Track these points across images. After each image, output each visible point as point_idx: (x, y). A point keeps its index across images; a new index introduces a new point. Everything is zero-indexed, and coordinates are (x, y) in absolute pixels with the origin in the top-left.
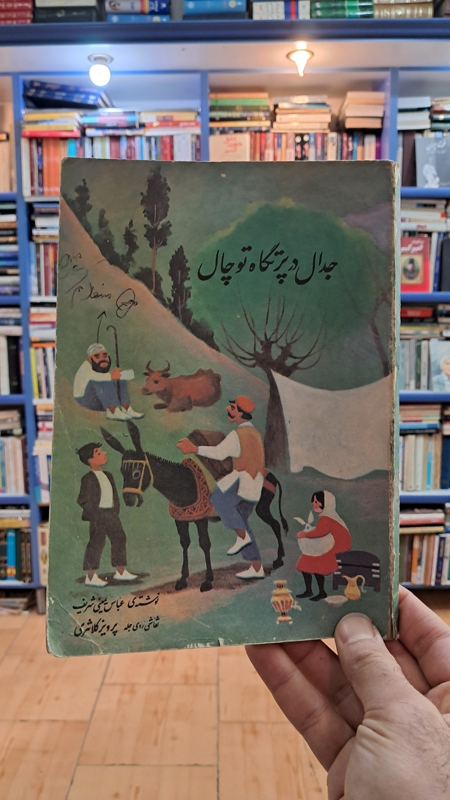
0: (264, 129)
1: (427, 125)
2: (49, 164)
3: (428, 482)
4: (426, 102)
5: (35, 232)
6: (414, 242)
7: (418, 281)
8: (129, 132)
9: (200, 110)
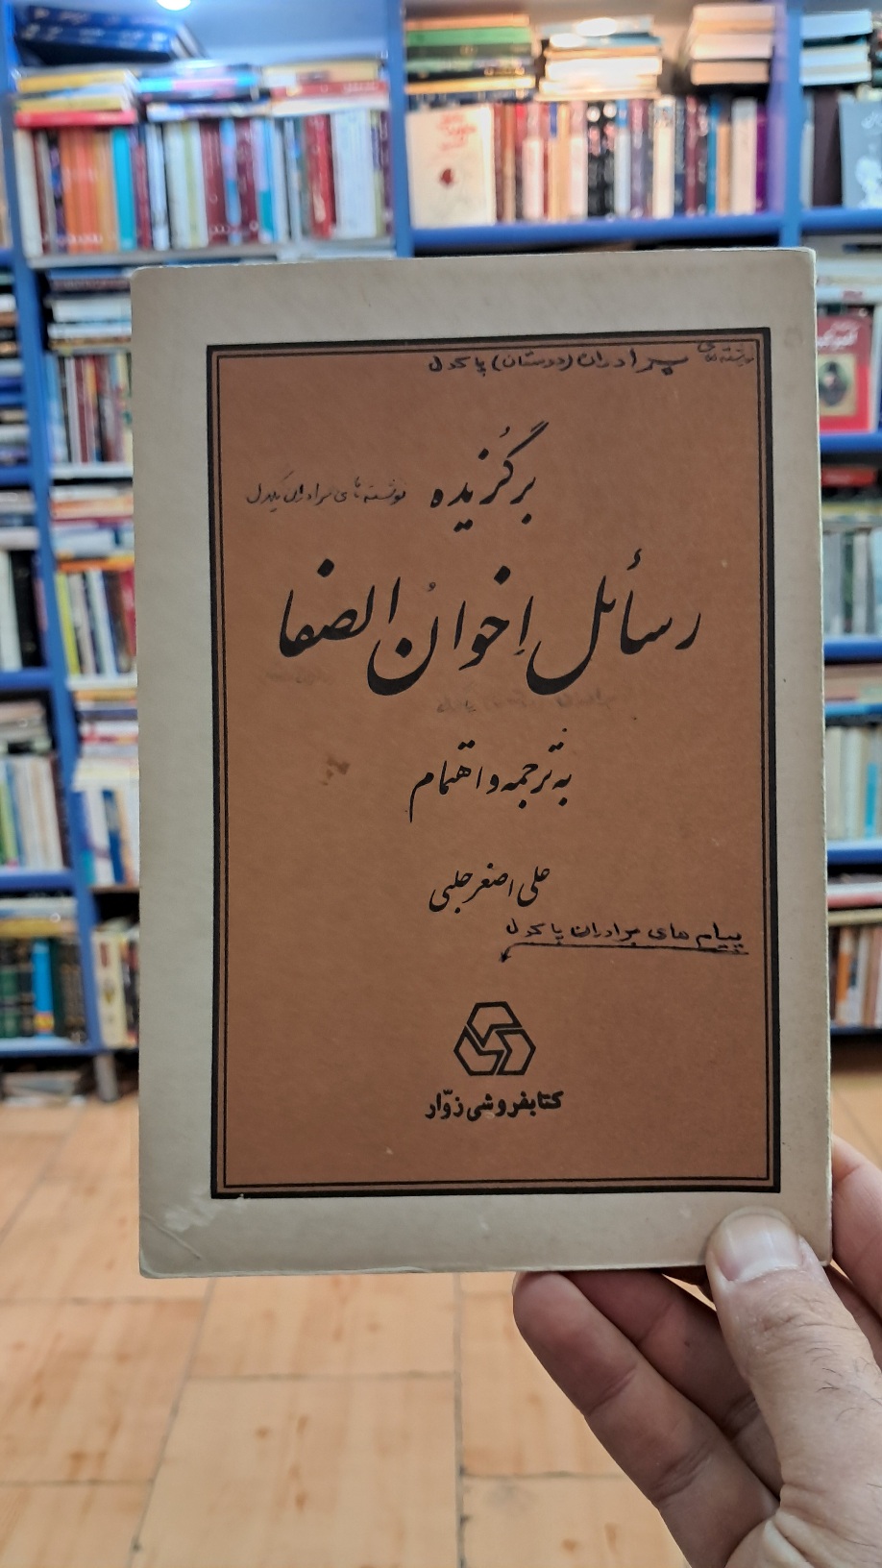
0: (520, 95)
1: (864, 74)
2: (75, 186)
3: (869, 820)
4: (860, 21)
5: (54, 332)
6: (840, 325)
7: (845, 408)
8: (238, 110)
9: (385, 56)
